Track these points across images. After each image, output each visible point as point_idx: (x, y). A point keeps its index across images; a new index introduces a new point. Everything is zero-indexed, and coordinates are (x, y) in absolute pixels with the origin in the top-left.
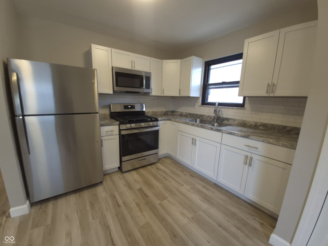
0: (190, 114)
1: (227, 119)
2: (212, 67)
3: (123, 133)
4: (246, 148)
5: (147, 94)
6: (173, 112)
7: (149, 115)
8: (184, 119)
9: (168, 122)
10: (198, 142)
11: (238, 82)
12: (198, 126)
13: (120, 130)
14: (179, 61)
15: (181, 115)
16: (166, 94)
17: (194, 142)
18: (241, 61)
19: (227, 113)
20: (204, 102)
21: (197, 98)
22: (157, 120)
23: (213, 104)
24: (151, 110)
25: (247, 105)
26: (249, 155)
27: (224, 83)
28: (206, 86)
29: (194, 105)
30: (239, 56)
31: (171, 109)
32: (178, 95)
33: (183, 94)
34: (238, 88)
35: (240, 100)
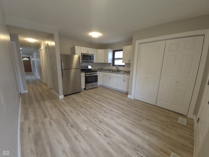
0: (108, 69)
1: (121, 70)
2: (116, 52)
3: (86, 76)
4: (123, 77)
5: (93, 62)
6: (102, 69)
7: (93, 70)
8: (106, 71)
9: (101, 72)
10: (111, 78)
11: (122, 58)
12: (111, 73)
13: (85, 75)
14: (104, 50)
15: (105, 70)
16: (99, 62)
17: (110, 78)
18: (122, 52)
19: (121, 68)
20: (113, 65)
21: (110, 63)
22: (97, 71)
23: (116, 65)
24: (93, 68)
25: (126, 66)
26: (124, 79)
27: (119, 58)
28: (114, 59)
29: (110, 66)
30: (122, 50)
31: (101, 68)
32: (104, 62)
33: (106, 62)
34: (122, 60)
35: (124, 64)
